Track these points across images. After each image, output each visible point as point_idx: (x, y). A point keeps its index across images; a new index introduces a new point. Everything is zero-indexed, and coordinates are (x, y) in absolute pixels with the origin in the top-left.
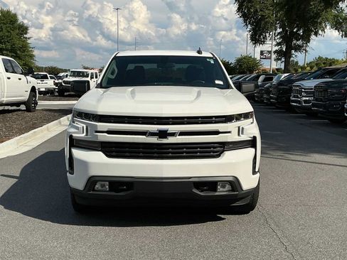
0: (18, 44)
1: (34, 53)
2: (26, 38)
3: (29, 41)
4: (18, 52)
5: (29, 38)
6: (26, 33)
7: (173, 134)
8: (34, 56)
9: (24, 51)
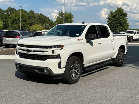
0: (122, 21)
1: (129, 24)
2: (126, 18)
3: (127, 19)
4: (122, 24)
5: (127, 18)
6: (126, 16)
7: (31, 51)
8: (129, 25)
9: (125, 23)
